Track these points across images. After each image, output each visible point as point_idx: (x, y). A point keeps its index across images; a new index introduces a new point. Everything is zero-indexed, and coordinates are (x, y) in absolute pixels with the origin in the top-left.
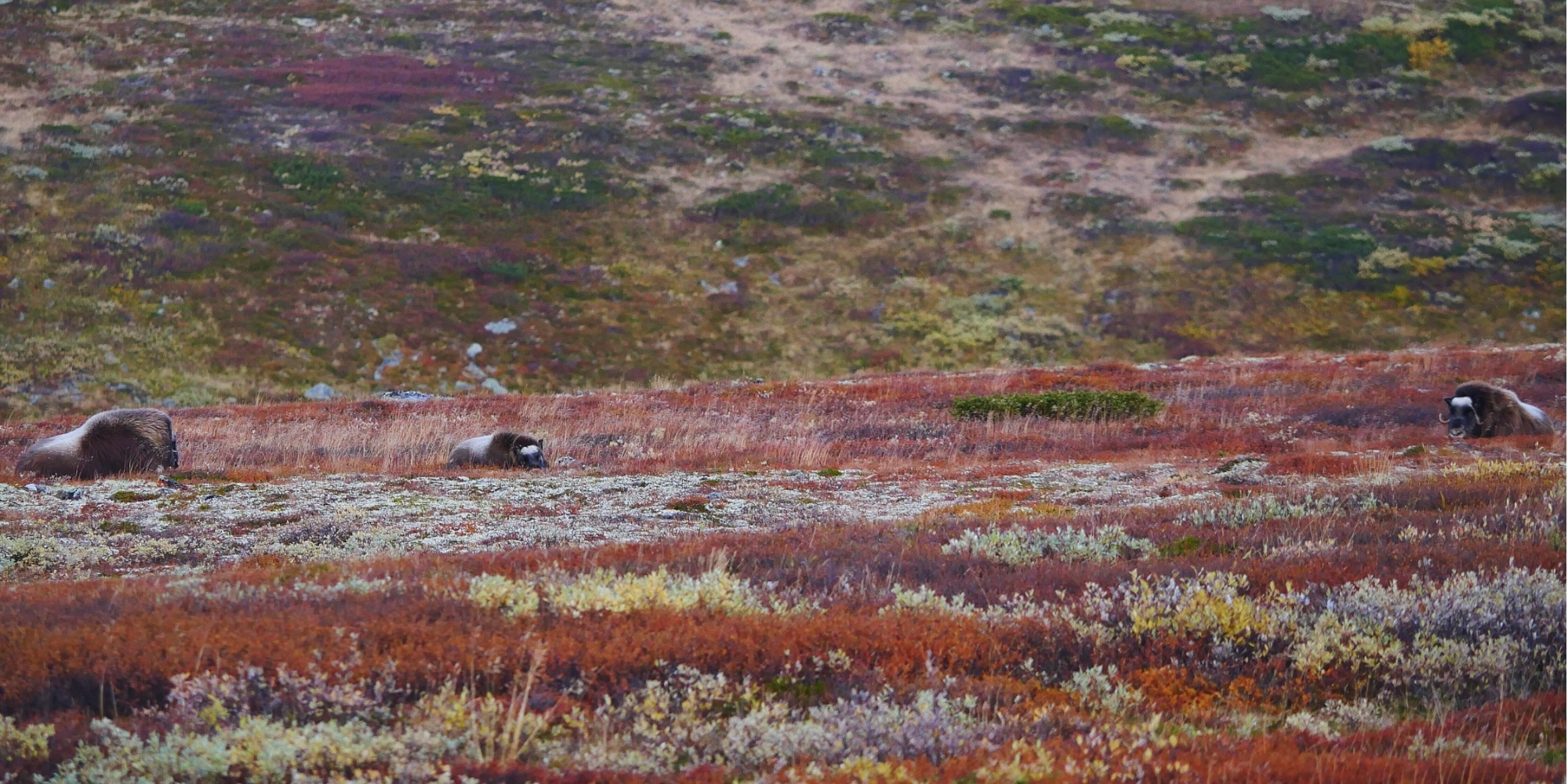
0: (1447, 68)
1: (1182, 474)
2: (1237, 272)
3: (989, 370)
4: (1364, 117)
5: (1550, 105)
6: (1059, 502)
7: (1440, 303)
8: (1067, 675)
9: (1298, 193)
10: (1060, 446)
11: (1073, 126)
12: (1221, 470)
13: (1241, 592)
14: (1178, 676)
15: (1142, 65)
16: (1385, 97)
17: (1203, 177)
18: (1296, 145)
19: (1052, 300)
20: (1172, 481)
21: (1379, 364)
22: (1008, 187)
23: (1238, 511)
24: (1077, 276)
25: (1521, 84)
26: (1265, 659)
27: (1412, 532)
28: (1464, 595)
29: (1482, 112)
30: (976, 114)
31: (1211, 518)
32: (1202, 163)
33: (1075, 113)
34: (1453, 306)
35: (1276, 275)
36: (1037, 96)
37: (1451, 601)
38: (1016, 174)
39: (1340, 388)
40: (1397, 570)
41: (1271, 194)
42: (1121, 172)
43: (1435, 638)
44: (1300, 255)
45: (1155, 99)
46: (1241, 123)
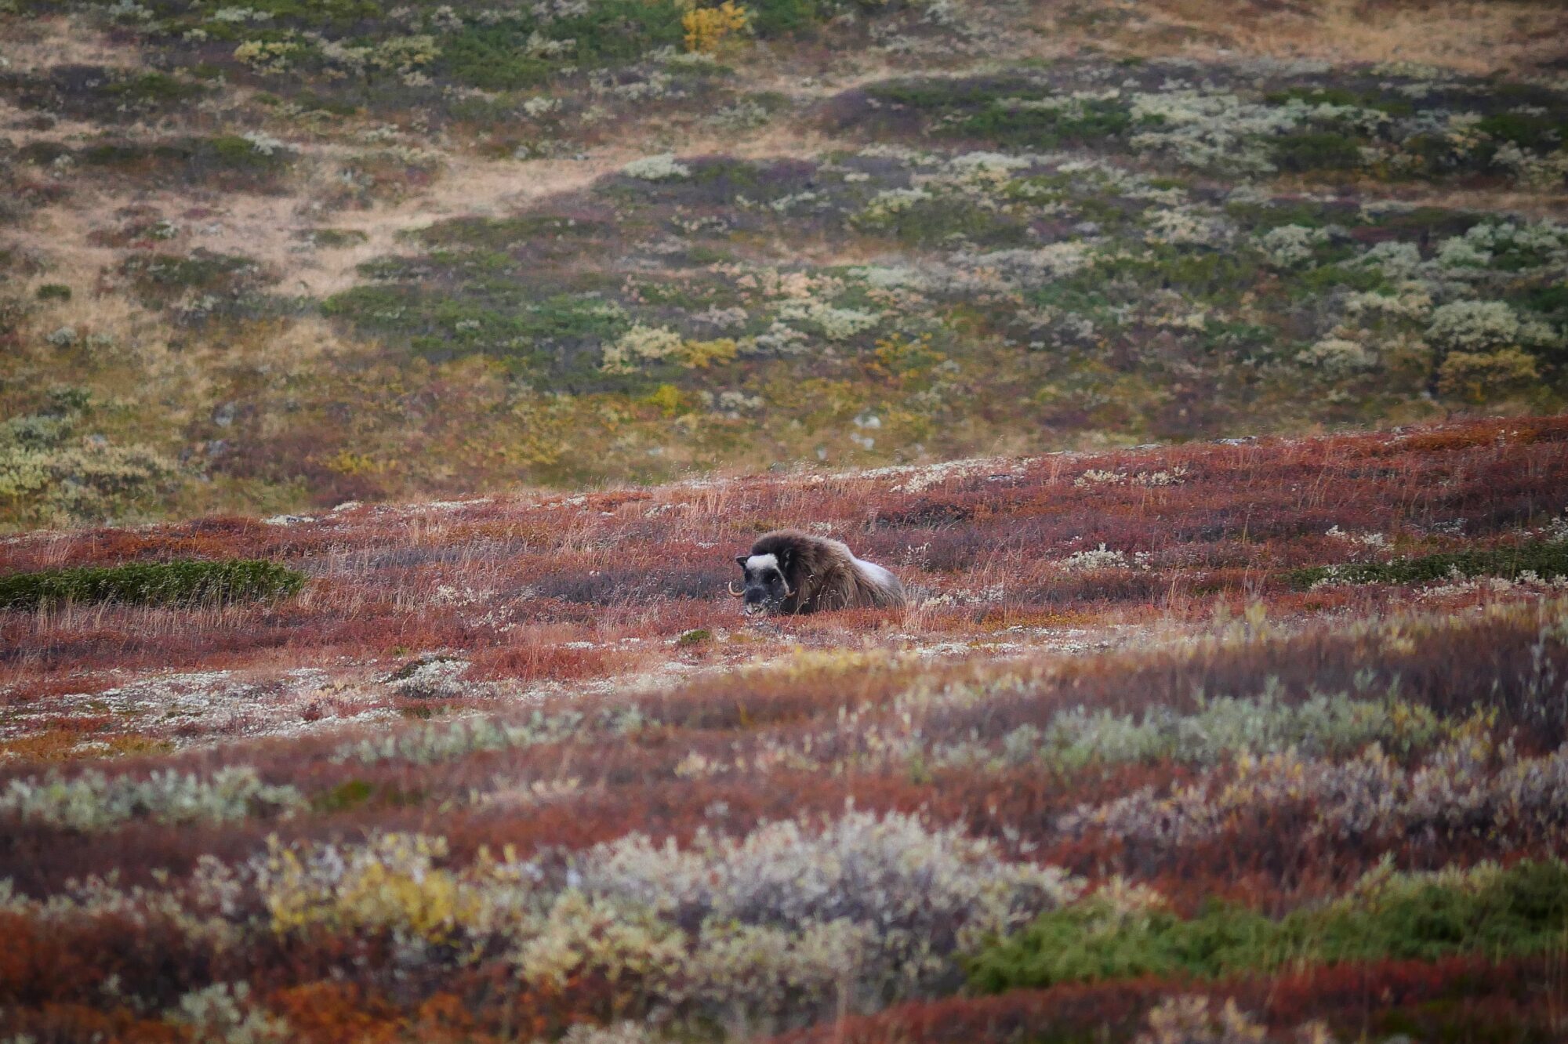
0: (741, 47)
1: (339, 684)
2: (417, 370)
3: (40, 532)
4: (614, 127)
5: (898, 99)
6: (151, 733)
7: (728, 409)
8: (171, 996)
9: (511, 245)
10: (151, 646)
11: (165, 152)
12: (398, 675)
13: (437, 863)
14: (343, 996)
15: (274, 56)
16: (645, 96)
17: (368, 227)
18: (508, 173)
19: (133, 422)
20: (322, 695)
21: (638, 505)
22: (67, 249)
23: (429, 740)
24: (172, 384)
25: (855, 69)
26: (475, 966)
27: (696, 763)
28: (779, 858)
29: (795, 115)
30: (18, 138)
31: (389, 750)
32: (365, 205)
33: (171, 133)
34: (747, 412)
35: (477, 373)
36: (111, 108)
37: (759, 868)
38: (79, 230)
39: (578, 546)
40: (675, 822)
41: (469, 249)
42: (240, 223)
43: (736, 925)
44: (515, 342)
45: (293, 108)
46: (426, 141)
